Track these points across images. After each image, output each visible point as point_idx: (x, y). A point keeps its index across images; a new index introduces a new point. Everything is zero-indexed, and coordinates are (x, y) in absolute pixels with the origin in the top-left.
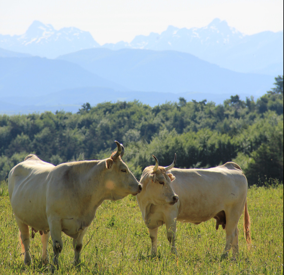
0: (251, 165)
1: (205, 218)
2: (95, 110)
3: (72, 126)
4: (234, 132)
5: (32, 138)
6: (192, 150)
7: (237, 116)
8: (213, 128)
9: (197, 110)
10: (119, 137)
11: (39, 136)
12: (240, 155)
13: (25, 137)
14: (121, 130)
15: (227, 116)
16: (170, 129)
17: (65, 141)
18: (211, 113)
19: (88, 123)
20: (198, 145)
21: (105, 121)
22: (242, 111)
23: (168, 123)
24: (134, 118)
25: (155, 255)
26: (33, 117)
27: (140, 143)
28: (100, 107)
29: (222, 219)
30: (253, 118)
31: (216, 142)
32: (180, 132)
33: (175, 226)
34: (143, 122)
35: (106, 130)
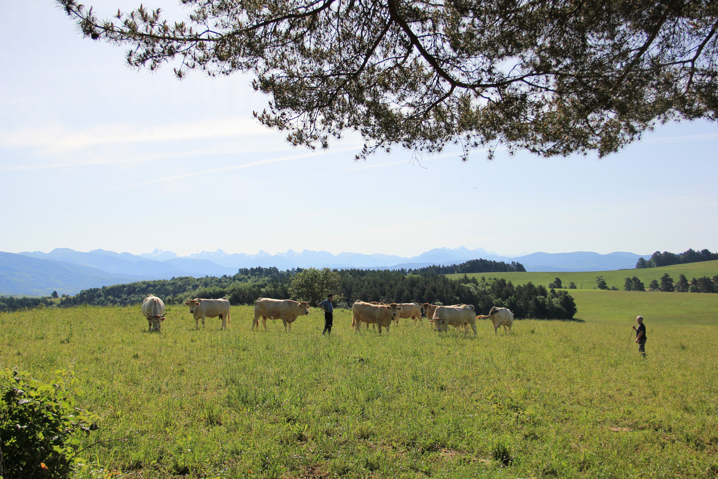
0: (230, 298)
1: (215, 316)
2: (177, 279)
3: (168, 285)
4: (224, 287)
5: (154, 289)
6: (210, 293)
7: (225, 282)
8: (217, 286)
9: (212, 280)
10: (185, 288)
11: (157, 288)
12: (226, 295)
13: (152, 288)
14: (185, 286)
15: (222, 282)
16: (202, 286)
17: (166, 290)
18: (217, 281)
19: (174, 284)
20: (212, 292)
21: (180, 283)
22: (227, 280)
23: (202, 284)
24: (190, 282)
25: (198, 329)
26: (155, 281)
27: (192, 291)
28: (178, 278)
29: (221, 317)
30: (231, 283)
31: (218, 291)
32: (206, 287)
33: (204, 319)
34: (193, 284)
35: (180, 286)
